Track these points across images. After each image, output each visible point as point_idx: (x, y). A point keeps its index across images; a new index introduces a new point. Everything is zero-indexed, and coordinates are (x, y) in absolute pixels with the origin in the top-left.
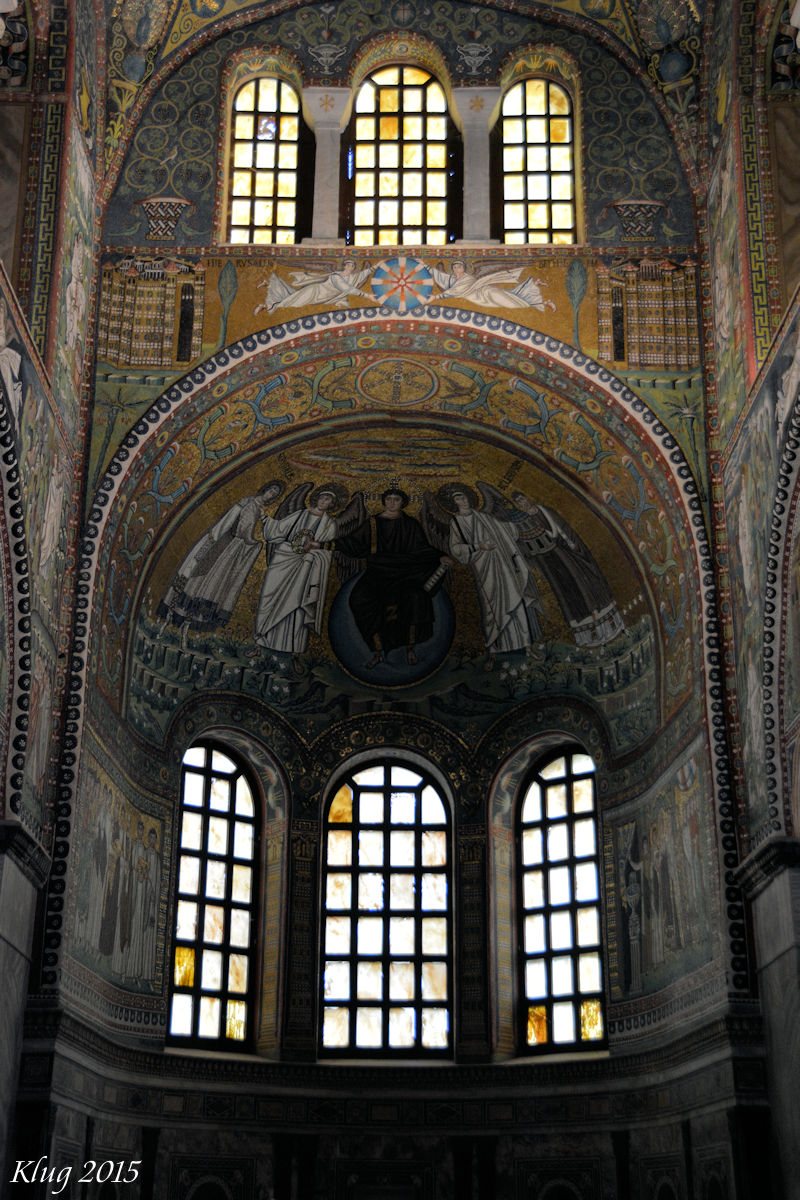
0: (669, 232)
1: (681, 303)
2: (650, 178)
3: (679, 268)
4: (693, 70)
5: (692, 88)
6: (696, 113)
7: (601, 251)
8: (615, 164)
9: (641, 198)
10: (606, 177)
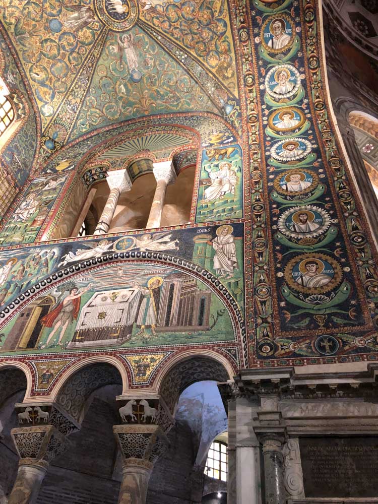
0: (19, 177)
1: (9, 196)
2: (24, 159)
3: (15, 188)
4: (53, 151)
5: (49, 154)
6: (45, 160)
7: (3, 160)
8: (20, 146)
9: (20, 161)
10: (16, 146)
